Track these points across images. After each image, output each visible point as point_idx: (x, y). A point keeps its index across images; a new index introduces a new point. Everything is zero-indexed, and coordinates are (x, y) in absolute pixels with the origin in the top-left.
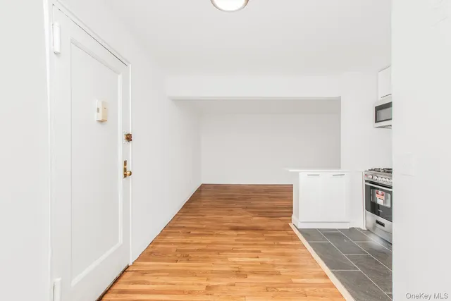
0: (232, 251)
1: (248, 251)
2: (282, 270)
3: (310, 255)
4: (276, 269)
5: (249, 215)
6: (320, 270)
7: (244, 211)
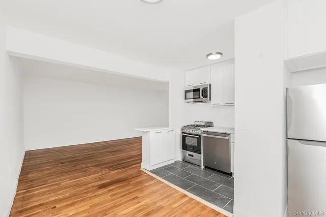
0: (115, 206)
1: (129, 201)
2: (161, 203)
3: (168, 186)
4: (158, 205)
5: (106, 171)
6: (180, 193)
7: (97, 169)
